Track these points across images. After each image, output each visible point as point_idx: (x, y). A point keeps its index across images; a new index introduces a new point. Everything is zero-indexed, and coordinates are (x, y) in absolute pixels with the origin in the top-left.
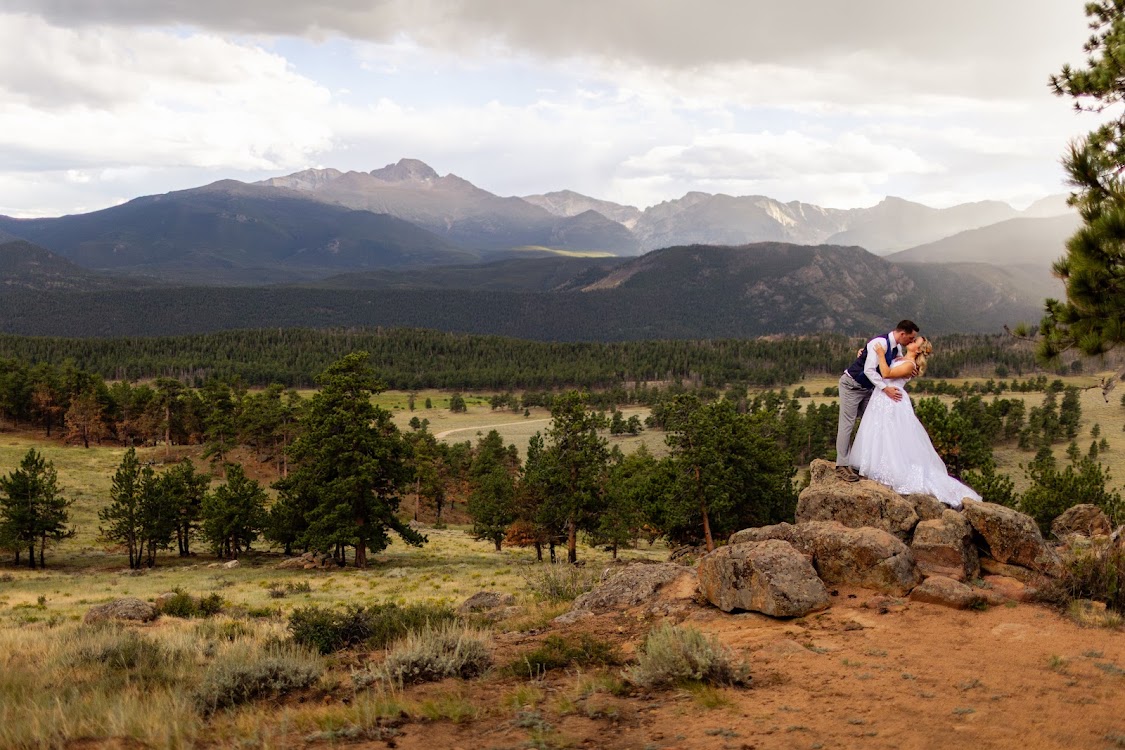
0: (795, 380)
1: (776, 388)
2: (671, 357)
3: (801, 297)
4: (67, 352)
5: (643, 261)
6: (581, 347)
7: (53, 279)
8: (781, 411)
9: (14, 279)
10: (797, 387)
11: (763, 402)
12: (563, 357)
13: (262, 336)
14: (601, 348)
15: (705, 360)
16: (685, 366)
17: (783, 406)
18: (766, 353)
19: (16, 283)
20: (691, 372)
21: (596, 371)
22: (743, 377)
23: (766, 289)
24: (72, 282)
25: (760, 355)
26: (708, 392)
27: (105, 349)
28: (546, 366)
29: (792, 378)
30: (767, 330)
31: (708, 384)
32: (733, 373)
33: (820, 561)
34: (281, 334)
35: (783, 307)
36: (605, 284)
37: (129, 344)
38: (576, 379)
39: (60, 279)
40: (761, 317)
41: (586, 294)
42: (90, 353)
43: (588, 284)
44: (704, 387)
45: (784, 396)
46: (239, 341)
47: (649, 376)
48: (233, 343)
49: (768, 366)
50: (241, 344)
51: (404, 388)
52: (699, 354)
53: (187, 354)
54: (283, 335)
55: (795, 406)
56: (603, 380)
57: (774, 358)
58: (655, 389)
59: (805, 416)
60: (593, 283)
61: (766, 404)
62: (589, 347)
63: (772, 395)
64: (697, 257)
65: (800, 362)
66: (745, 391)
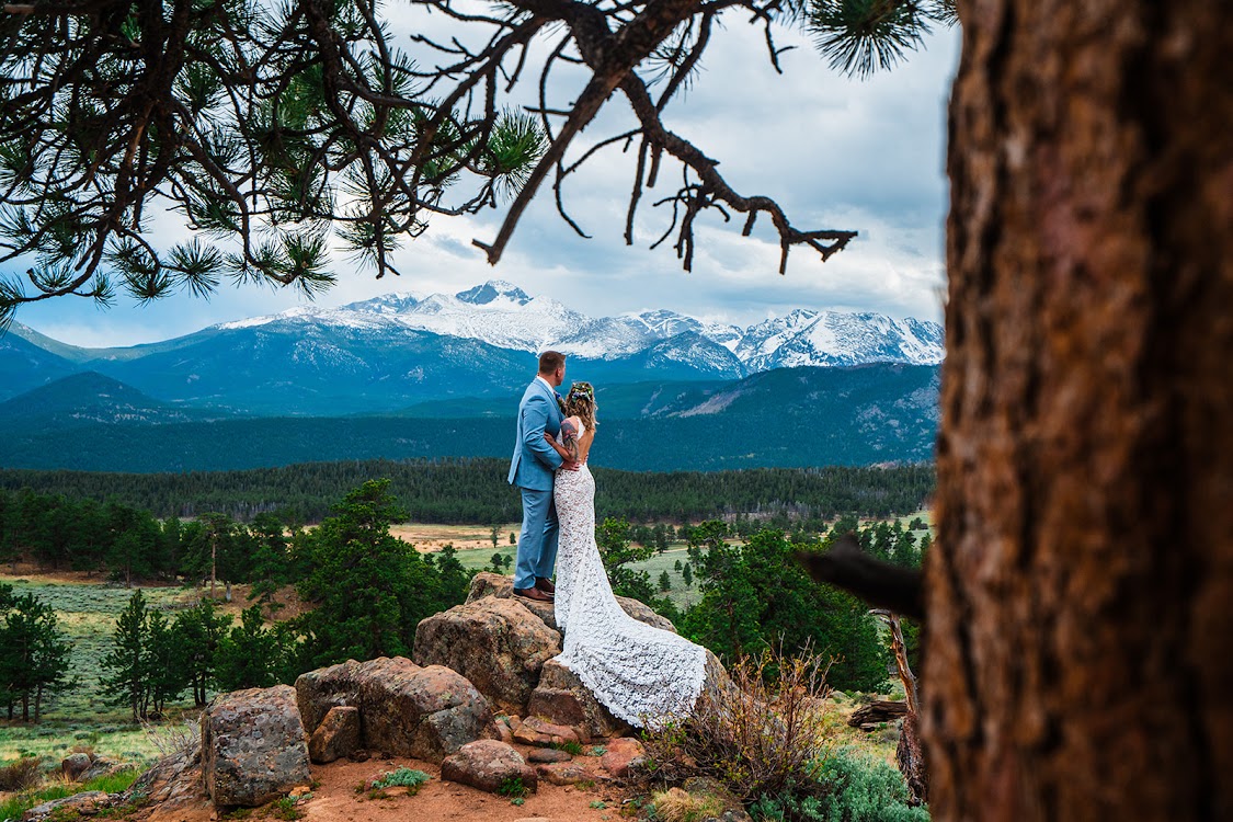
0: (911, 510)
1: (889, 519)
2: (776, 486)
3: (918, 421)
4: (132, 488)
5: (745, 384)
6: (677, 477)
7: (124, 412)
8: (893, 544)
9: (82, 412)
10: (912, 518)
11: (873, 535)
12: (658, 487)
13: (338, 468)
14: (699, 478)
15: (812, 489)
16: (791, 495)
17: (895, 539)
18: (879, 481)
19: (84, 416)
20: (797, 503)
21: (694, 502)
22: (856, 507)
23: (879, 412)
24: (142, 414)
25: (872, 484)
26: (815, 524)
27: (173, 483)
28: (640, 497)
29: (908, 509)
30: (880, 457)
31: (816, 516)
32: (843, 503)
33: (367, 717)
34: (358, 467)
35: (898, 431)
36: (705, 409)
37: (198, 478)
38: (672, 510)
39: (130, 412)
40: (876, 443)
41: (684, 419)
42: (157, 488)
43: (686, 409)
44: (810, 519)
45: (897, 527)
46: (314, 474)
47: (751, 507)
48: (308, 477)
49: (882, 494)
50: (316, 478)
51: (486, 522)
52: (805, 483)
53: (260, 488)
54: (361, 466)
55: (909, 538)
56: (701, 512)
57: (886, 486)
58: (757, 521)
59: (919, 549)
60: (692, 408)
61: (876, 536)
62: (686, 475)
63: (884, 527)
64: (803, 379)
65: (916, 491)
66: (856, 522)
